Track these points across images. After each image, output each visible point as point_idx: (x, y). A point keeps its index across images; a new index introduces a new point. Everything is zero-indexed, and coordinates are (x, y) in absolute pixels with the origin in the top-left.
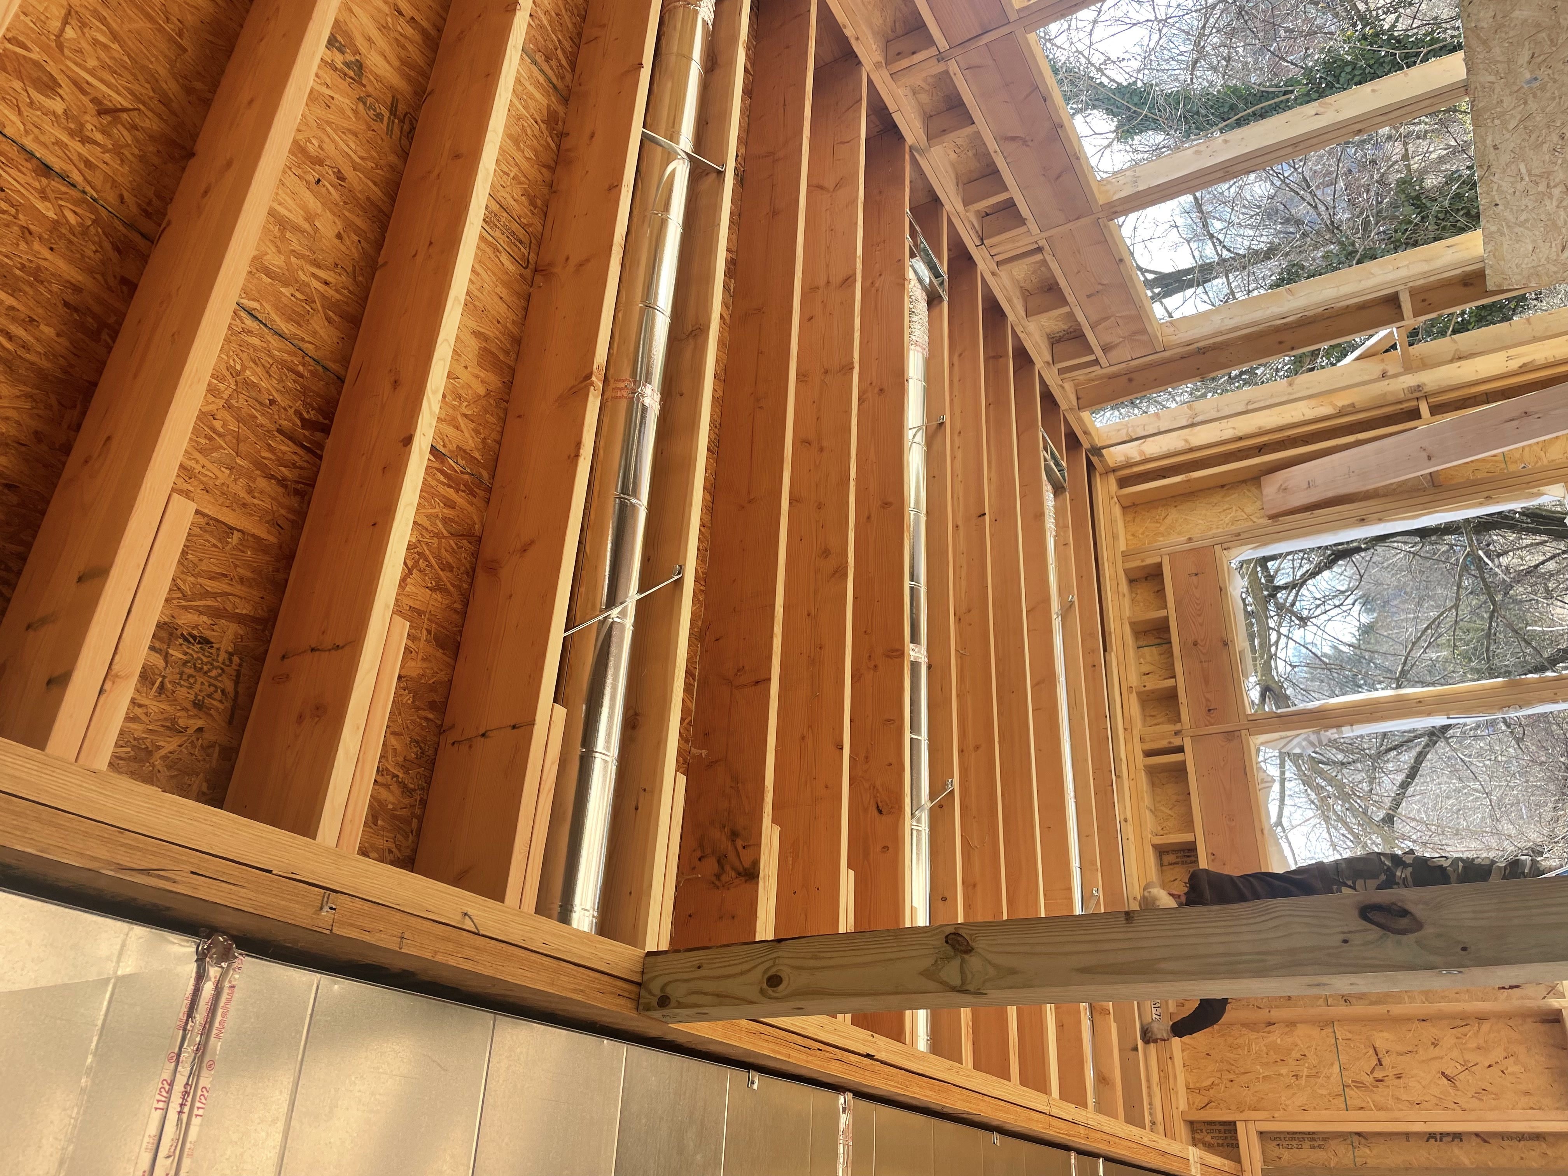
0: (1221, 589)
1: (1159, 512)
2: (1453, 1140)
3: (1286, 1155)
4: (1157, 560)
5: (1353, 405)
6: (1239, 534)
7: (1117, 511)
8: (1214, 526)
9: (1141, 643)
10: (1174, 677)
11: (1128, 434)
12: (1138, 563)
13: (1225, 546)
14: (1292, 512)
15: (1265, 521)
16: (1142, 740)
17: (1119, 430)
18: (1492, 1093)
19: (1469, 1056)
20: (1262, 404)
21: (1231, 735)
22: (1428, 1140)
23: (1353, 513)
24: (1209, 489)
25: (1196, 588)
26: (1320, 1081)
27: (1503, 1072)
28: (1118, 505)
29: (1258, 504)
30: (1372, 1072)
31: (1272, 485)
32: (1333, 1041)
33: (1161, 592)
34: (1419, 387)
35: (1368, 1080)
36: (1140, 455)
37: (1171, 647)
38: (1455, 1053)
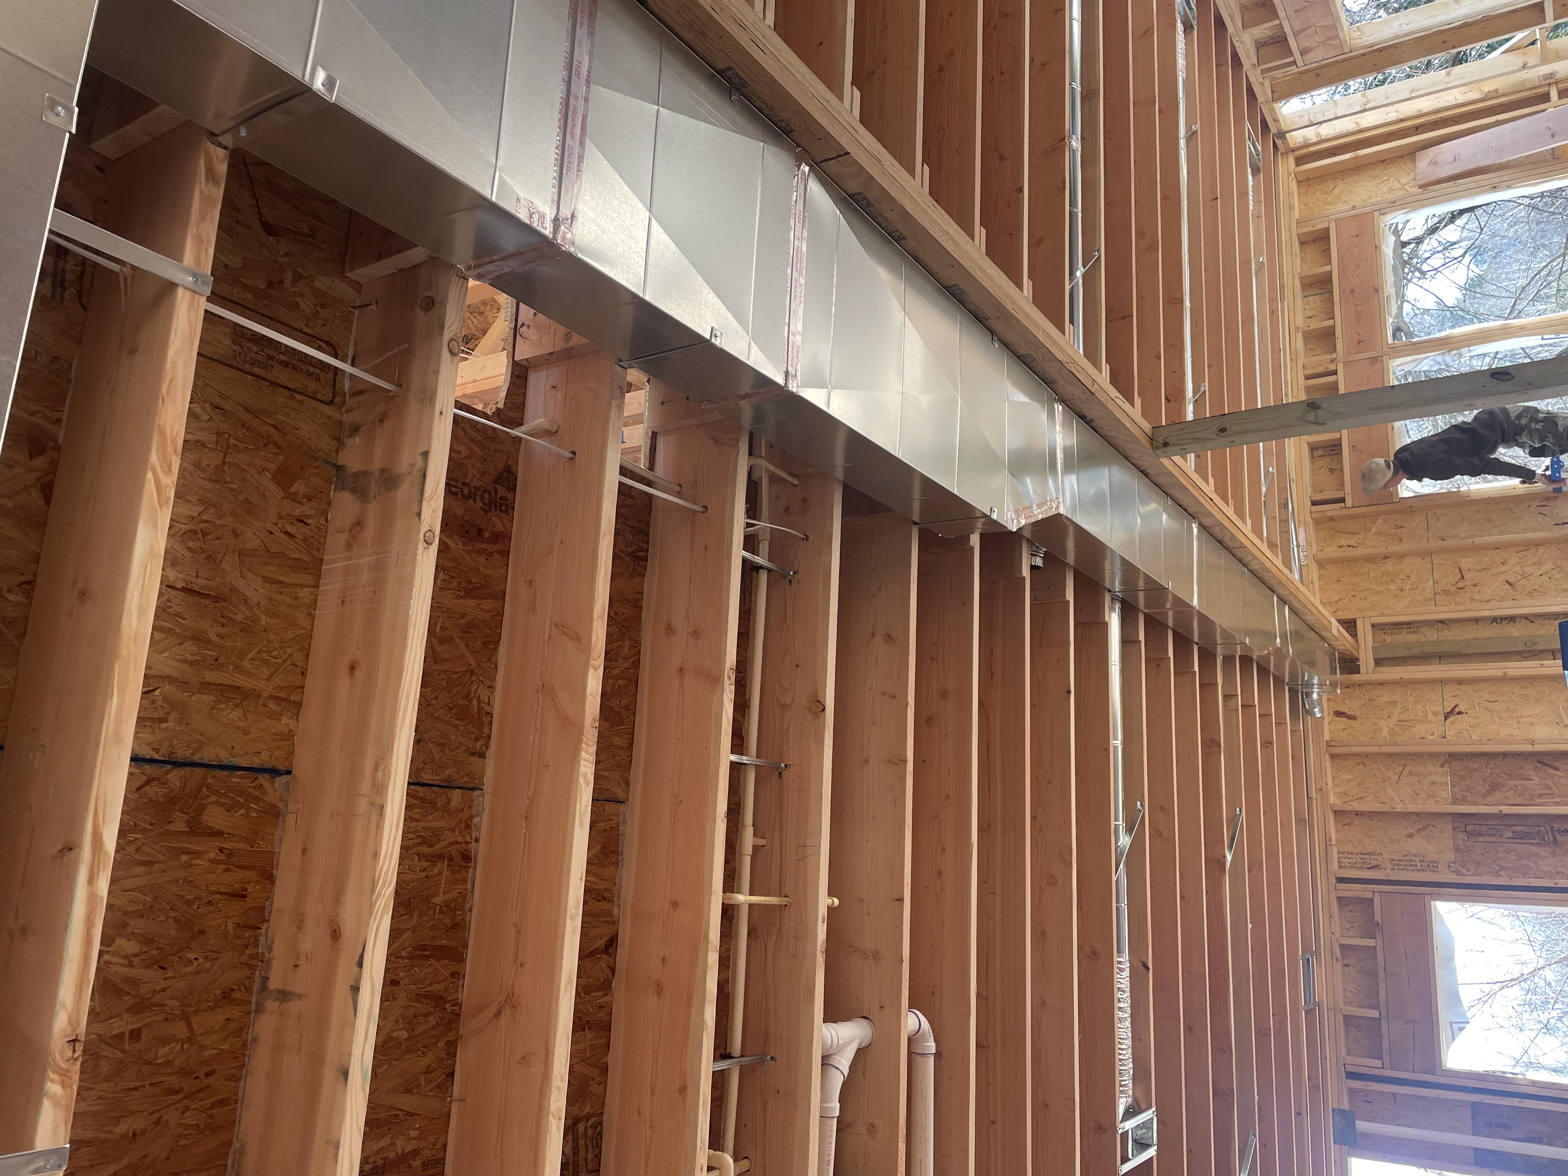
0: (1376, 247)
1: (1328, 184)
2: (1509, 622)
3: (1389, 639)
4: (1326, 225)
5: (1496, 91)
6: (1395, 202)
7: (1294, 185)
8: (1374, 196)
9: (1307, 294)
10: (1333, 318)
11: (1309, 120)
12: (1309, 229)
13: (1382, 211)
14: (1439, 182)
15: (1416, 190)
16: (1304, 367)
17: (1302, 117)
18: (1540, 592)
19: (1526, 569)
20: (1423, 92)
21: (1374, 360)
22: (1492, 623)
23: (1487, 182)
24: (1371, 164)
25: (1356, 247)
26: (1418, 592)
27: (1550, 578)
28: (1295, 181)
29: (1412, 176)
30: (1456, 584)
31: (1424, 161)
32: (1430, 566)
33: (1327, 251)
34: (1551, 75)
35: (1453, 589)
36: (1317, 137)
37: (1332, 294)
38: (1518, 568)
